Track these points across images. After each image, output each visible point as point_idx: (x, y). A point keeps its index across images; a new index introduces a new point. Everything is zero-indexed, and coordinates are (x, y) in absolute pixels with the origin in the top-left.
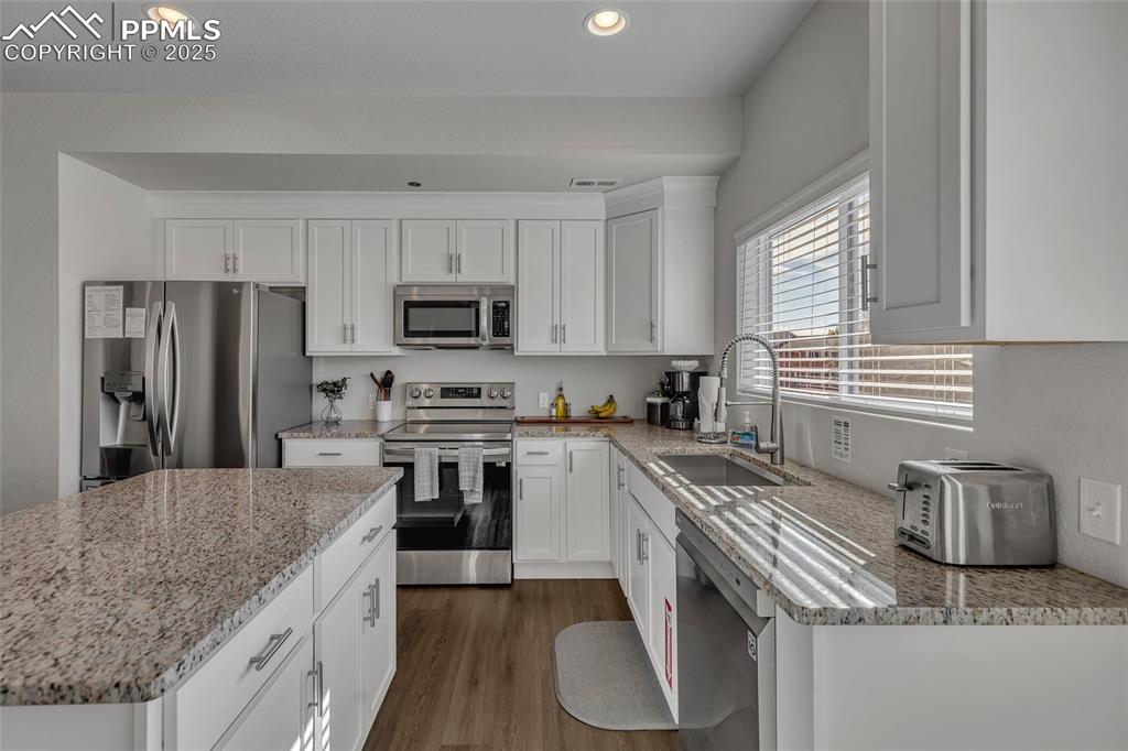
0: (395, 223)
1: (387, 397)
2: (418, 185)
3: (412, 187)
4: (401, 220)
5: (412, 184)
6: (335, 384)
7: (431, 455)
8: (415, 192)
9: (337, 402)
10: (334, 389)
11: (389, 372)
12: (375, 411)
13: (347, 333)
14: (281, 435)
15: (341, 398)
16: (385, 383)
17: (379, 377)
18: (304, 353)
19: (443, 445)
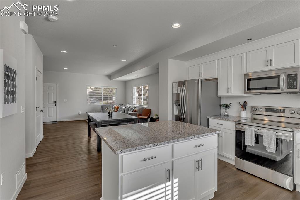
0: (245, 54)
1: (245, 110)
2: (251, 39)
3: (249, 41)
4: (247, 53)
5: (248, 40)
6: (226, 105)
7: (251, 130)
8: (250, 42)
9: (228, 110)
10: (227, 106)
11: (245, 102)
12: (240, 114)
13: (229, 90)
14: (208, 117)
15: (229, 109)
16: (244, 106)
17: (242, 103)
18: (217, 96)
19: (258, 128)
